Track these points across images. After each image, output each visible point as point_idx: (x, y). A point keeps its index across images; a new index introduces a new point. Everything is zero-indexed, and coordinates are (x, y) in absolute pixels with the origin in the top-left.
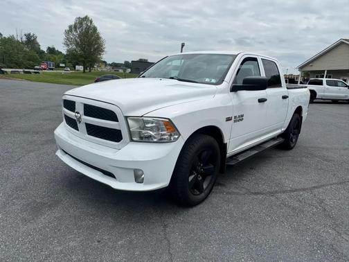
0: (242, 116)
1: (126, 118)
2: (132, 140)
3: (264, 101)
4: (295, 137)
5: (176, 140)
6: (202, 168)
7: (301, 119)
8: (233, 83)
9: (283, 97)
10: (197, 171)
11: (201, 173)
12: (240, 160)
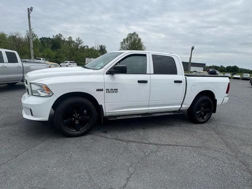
0: (117, 89)
1: (31, 83)
2: (32, 95)
3: (145, 82)
4: (207, 115)
5: (51, 96)
6: (79, 116)
7: (215, 101)
8: (111, 69)
9: (176, 82)
10: (74, 117)
11: (78, 119)
12: (118, 118)
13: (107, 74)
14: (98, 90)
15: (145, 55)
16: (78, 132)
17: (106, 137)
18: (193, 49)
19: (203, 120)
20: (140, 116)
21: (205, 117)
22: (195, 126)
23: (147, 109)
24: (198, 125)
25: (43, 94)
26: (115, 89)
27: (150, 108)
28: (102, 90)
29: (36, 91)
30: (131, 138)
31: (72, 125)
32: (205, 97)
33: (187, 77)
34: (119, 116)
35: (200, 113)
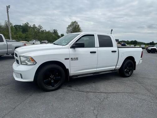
0: (78, 58)
1: (20, 56)
2: (21, 64)
3: (95, 52)
4: (131, 71)
5: (35, 64)
6: (54, 77)
7: (135, 63)
8: (73, 45)
9: (112, 52)
10: (50, 78)
11: (53, 79)
12: (79, 77)
13: (71, 48)
14: (66, 59)
15: (93, 35)
16: (53, 88)
17: (71, 90)
18: (112, 31)
19: (128, 75)
20: (92, 75)
21: (130, 73)
22: (124, 79)
23: (96, 70)
24: (126, 78)
25: (29, 63)
26: (76, 58)
27: (97, 69)
28: (68, 59)
29: (24, 62)
30: (88, 90)
31: (49, 83)
32: (129, 61)
33: (119, 49)
34: (79, 75)
35: (127, 71)
